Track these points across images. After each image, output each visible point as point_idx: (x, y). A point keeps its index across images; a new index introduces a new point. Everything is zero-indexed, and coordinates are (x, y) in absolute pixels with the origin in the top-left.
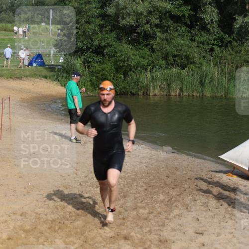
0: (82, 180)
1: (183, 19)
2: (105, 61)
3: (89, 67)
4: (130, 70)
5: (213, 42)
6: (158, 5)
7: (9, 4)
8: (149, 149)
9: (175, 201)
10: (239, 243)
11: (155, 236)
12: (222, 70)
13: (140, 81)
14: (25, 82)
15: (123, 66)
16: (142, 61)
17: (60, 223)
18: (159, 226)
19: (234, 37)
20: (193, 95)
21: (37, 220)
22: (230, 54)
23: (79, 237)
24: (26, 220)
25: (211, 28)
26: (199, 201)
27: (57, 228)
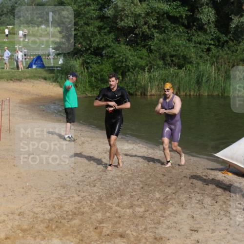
0: (80, 180)
1: (181, 20)
2: (104, 62)
3: (87, 68)
4: (128, 71)
5: (210, 42)
6: (156, 6)
7: (10, 8)
8: (145, 148)
9: (171, 199)
10: (234, 239)
11: (150, 234)
12: (219, 70)
13: (138, 81)
14: (25, 84)
15: (121, 66)
16: (140, 62)
17: (57, 222)
18: (155, 224)
19: (230, 37)
20: (190, 95)
21: (34, 219)
22: (227, 54)
23: (76, 236)
24: (24, 219)
25: (208, 28)
26: (194, 198)
27: (54, 227)
